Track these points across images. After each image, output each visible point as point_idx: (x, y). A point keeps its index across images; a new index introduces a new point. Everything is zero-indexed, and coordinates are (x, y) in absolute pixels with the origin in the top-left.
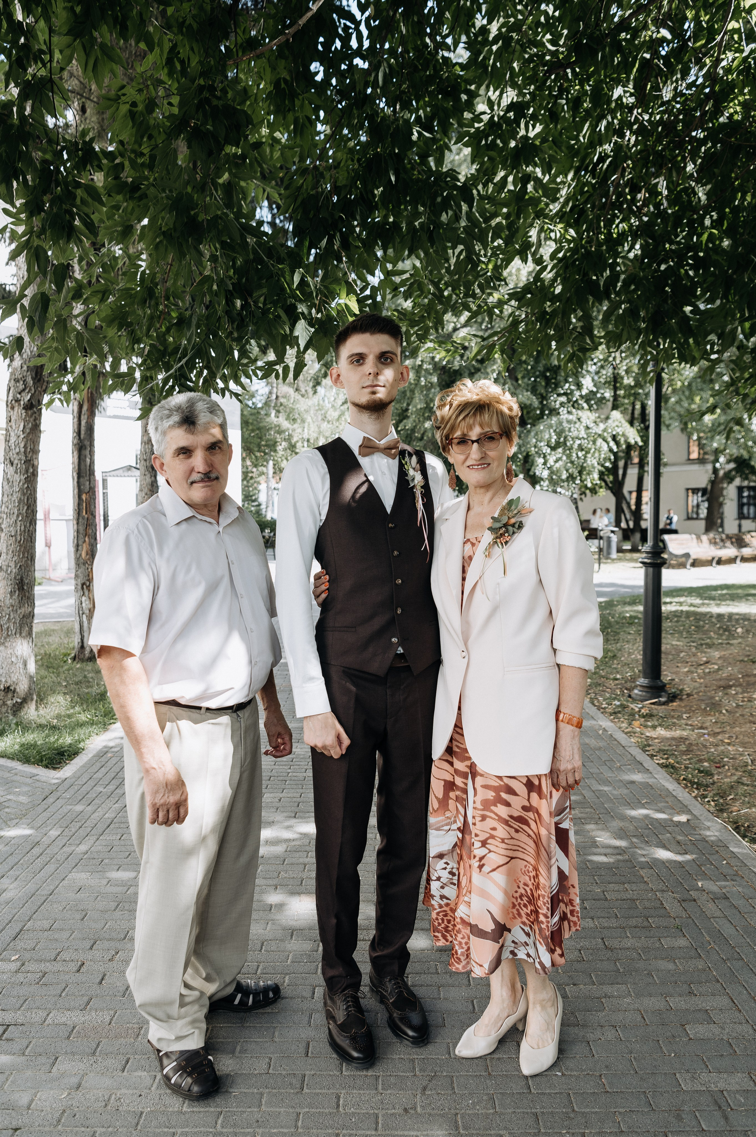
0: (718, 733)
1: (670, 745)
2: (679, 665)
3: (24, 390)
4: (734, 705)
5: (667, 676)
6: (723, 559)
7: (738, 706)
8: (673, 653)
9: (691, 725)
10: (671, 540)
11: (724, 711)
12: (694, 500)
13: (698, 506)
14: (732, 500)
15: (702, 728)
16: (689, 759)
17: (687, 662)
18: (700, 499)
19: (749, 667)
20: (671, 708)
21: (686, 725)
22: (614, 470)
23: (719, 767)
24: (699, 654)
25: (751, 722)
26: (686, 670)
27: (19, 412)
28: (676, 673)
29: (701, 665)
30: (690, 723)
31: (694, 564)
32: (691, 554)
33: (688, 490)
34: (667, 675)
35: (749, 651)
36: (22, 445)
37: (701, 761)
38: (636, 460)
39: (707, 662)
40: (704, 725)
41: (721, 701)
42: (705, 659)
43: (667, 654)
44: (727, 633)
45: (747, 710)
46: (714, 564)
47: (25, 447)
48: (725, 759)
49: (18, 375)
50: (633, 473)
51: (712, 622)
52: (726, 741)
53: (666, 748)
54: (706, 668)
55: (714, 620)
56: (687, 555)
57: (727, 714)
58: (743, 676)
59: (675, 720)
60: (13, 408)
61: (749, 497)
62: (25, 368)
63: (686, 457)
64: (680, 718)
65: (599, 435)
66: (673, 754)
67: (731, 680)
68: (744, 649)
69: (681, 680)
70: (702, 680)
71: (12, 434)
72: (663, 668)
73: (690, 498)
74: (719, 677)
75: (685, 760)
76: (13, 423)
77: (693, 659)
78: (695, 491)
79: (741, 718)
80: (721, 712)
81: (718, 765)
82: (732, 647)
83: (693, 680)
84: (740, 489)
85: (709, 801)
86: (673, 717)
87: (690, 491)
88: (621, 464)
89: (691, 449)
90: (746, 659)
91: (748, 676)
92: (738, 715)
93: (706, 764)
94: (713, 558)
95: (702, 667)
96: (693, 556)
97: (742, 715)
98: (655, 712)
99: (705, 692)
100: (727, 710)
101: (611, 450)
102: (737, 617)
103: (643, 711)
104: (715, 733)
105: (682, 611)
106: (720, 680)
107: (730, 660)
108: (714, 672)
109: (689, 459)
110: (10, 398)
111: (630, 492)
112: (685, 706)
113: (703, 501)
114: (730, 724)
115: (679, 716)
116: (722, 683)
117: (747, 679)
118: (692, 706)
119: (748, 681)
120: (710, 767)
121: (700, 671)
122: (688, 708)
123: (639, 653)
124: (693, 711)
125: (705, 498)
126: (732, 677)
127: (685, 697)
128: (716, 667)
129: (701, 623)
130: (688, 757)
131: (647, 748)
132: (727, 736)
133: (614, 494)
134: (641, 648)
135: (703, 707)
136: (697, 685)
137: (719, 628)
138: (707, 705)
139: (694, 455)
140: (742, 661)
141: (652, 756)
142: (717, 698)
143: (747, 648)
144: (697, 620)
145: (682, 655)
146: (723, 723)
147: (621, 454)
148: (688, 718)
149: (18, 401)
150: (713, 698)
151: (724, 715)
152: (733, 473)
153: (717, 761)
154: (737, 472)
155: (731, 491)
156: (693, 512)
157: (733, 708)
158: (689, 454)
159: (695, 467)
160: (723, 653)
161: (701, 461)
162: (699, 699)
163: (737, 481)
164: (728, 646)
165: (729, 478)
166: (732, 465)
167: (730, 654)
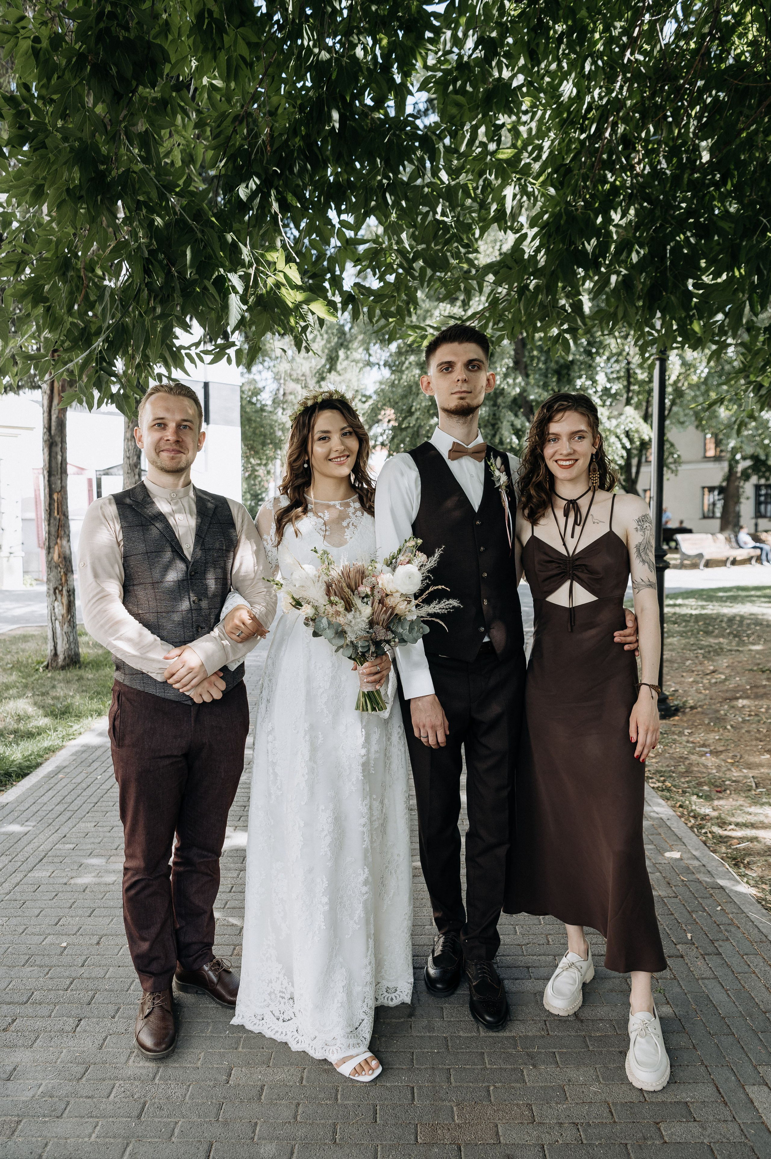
0: (721, 752)
1: (668, 766)
2: (684, 674)
4: (740, 720)
6: (738, 559)
7: (744, 721)
8: (679, 661)
9: (693, 743)
10: (684, 540)
11: (729, 727)
12: (709, 498)
13: (714, 504)
14: (748, 498)
15: (704, 745)
16: (687, 782)
17: (693, 671)
18: (716, 498)
19: (758, 676)
20: (673, 723)
21: (688, 742)
22: (627, 468)
23: (720, 792)
24: (706, 662)
25: (757, 739)
26: (691, 680)
28: (680, 683)
29: (707, 674)
30: (691, 739)
31: (708, 565)
32: (704, 554)
33: (703, 488)
34: (670, 686)
35: (759, 659)
37: (700, 784)
39: (714, 672)
40: (707, 743)
41: (726, 715)
42: (712, 668)
43: (672, 662)
44: (737, 639)
45: (754, 726)
46: (728, 564)
48: (727, 783)
50: (646, 471)
51: (722, 627)
52: (730, 761)
53: (664, 769)
54: (712, 678)
55: (724, 625)
56: (700, 556)
57: (732, 730)
58: (751, 687)
59: (676, 737)
61: (766, 495)
63: (702, 455)
64: (681, 734)
65: (612, 432)
66: (671, 776)
67: (738, 692)
68: (755, 657)
69: (685, 691)
70: (707, 692)
72: (667, 677)
73: (706, 497)
74: (725, 688)
75: (683, 783)
77: (699, 668)
78: (711, 489)
79: (747, 734)
80: (726, 728)
81: (719, 789)
82: (742, 655)
83: (698, 692)
84: (758, 487)
85: (706, 833)
86: (674, 733)
87: (706, 490)
88: (634, 461)
89: (708, 447)
90: (755, 668)
91: (756, 687)
92: (743, 731)
93: (706, 788)
94: (728, 559)
95: (709, 677)
96: (707, 556)
97: (748, 732)
99: (710, 705)
100: (732, 726)
101: (624, 448)
102: (749, 621)
104: (717, 752)
105: (691, 615)
106: (727, 691)
107: (739, 669)
108: (720, 682)
109: (705, 457)
111: (645, 491)
112: (689, 720)
113: (719, 500)
114: (734, 742)
115: (680, 732)
116: (728, 695)
117: (755, 690)
118: (695, 721)
119: (756, 693)
120: (710, 791)
121: (705, 681)
122: (690, 723)
124: (696, 726)
125: (721, 497)
126: (739, 688)
127: (688, 710)
128: (723, 677)
129: (711, 628)
130: (687, 779)
132: (731, 755)
135: (706, 722)
136: (702, 696)
137: (729, 634)
138: (711, 720)
139: (711, 453)
140: (751, 670)
142: (722, 712)
143: (757, 656)
144: (707, 625)
145: (688, 663)
146: (727, 740)
147: (635, 452)
148: (690, 734)
150: (718, 711)
151: (729, 731)
152: (750, 471)
153: (717, 783)
154: (754, 470)
155: (748, 489)
156: (709, 510)
157: (738, 723)
158: (705, 451)
159: (711, 465)
160: (731, 661)
161: (717, 459)
162: (703, 713)
163: (754, 479)
164: (738, 653)
165: (745, 475)
166: (748, 463)
167: (739, 662)
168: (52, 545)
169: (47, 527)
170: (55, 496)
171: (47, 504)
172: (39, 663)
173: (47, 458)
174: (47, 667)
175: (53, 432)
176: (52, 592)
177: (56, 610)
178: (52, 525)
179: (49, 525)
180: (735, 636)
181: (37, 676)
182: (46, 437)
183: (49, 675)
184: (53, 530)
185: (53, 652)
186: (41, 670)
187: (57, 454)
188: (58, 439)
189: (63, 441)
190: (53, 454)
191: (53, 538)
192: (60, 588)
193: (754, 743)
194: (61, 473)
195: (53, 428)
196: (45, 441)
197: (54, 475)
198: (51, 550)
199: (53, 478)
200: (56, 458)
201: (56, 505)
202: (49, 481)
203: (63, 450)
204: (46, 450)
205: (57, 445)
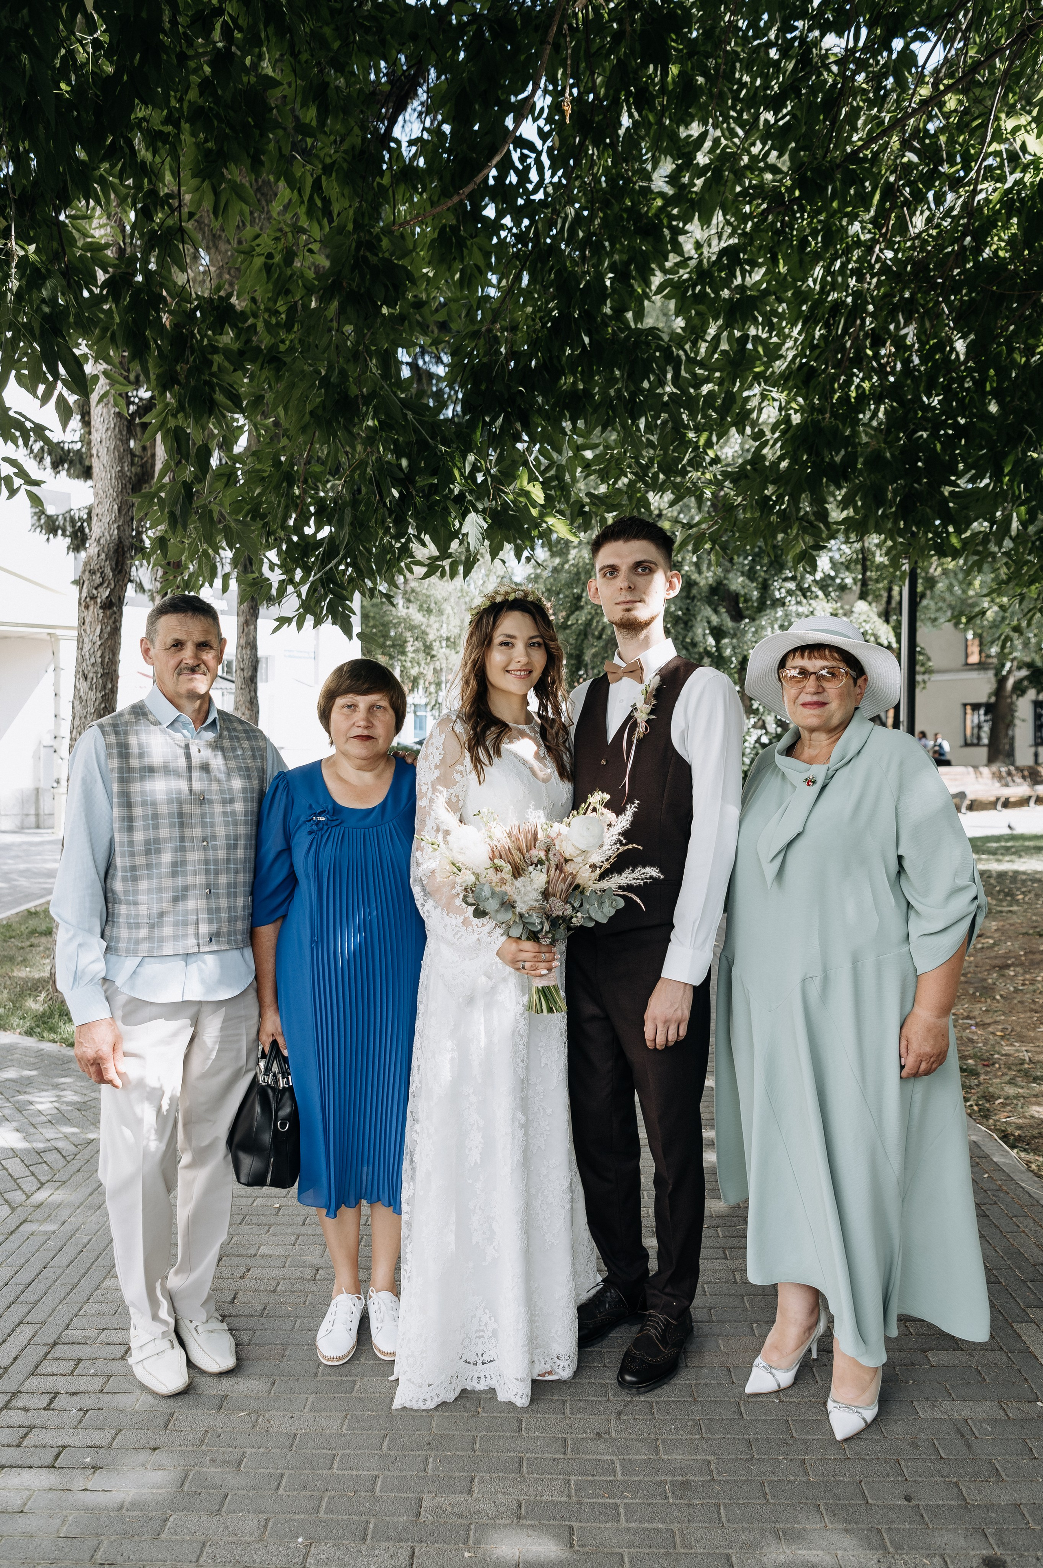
0: (989, 1024)
3: (101, 584)
4: (1012, 989)
6: (1012, 800)
7: (1016, 991)
11: (998, 997)
12: (973, 719)
13: (979, 727)
14: (1024, 721)
15: (968, 1018)
18: (982, 718)
19: (1034, 941)
23: (987, 1066)
25: (1032, 1010)
27: (95, 612)
31: (971, 808)
32: (967, 793)
33: (965, 705)
35: (1036, 921)
36: (99, 654)
40: (972, 1015)
41: (994, 984)
44: (1007, 899)
45: (1028, 996)
46: (999, 807)
47: (102, 656)
48: (996, 1056)
49: (94, 565)
55: (992, 881)
56: (962, 795)
57: (1002, 1001)
58: (1026, 953)
60: (87, 607)
62: (103, 556)
63: (963, 661)
67: (1010, 958)
68: (1030, 919)
71: (86, 640)
73: (969, 717)
74: (993, 954)
76: (87, 626)
78: (976, 707)
79: (1019, 1005)
80: (994, 998)
81: (986, 1062)
82: (1014, 916)
84: (1037, 705)
85: (971, 1106)
87: (969, 708)
89: (970, 650)
90: (1031, 932)
91: (1032, 952)
92: (1016, 1001)
93: (971, 1062)
94: (998, 799)
96: (971, 796)
97: (1021, 1002)
99: (975, 973)
100: (1001, 996)
102: (1024, 877)
104: (984, 1025)
106: (996, 957)
107: (1010, 933)
108: (988, 948)
109: (967, 664)
110: (84, 594)
113: (986, 721)
114: (1004, 1013)
116: (998, 962)
117: (1031, 956)
119: (1032, 960)
120: (976, 1065)
125: (988, 717)
126: (1011, 954)
128: (991, 941)
132: (1000, 1027)
135: (971, 990)
137: (999, 892)
138: (977, 988)
139: (974, 659)
140: (1026, 934)
142: (990, 981)
143: (1034, 918)
146: (996, 1011)
149: (93, 598)
150: (985, 980)
151: (998, 1001)
152: (1026, 683)
153: (984, 1057)
154: (1031, 682)
155: (1024, 708)
156: (972, 734)
157: (1009, 993)
158: (967, 656)
159: (974, 675)
160: (1001, 923)
161: (981, 666)
162: (966, 982)
163: (1031, 694)
164: (1009, 915)
165: (1019, 689)
166: (1024, 673)
167: (1011, 925)
180: (1007, 895)
193: (1028, 1014)
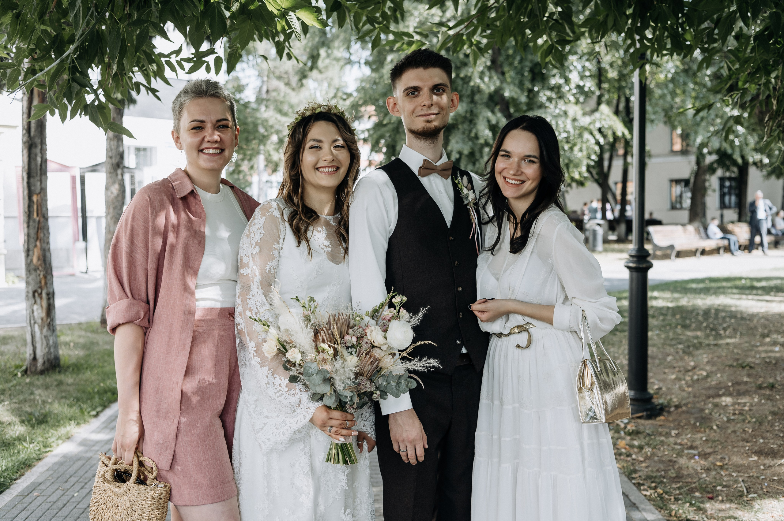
0: (710, 454)
1: (658, 471)
2: (666, 371)
4: (725, 419)
5: (654, 385)
6: (707, 250)
7: (729, 420)
8: (660, 356)
9: (680, 444)
11: (715, 427)
12: (677, 190)
13: (682, 196)
14: (714, 190)
15: (692, 447)
16: (679, 488)
17: (674, 368)
18: (683, 190)
19: (738, 373)
20: (659, 423)
21: (676, 444)
22: (600, 162)
23: (712, 498)
24: (686, 358)
25: (744, 440)
26: (673, 377)
28: (663, 380)
29: (689, 371)
30: (679, 441)
31: (679, 255)
32: (675, 246)
33: (671, 180)
35: (738, 354)
37: (692, 491)
38: (621, 152)
39: (694, 368)
40: (695, 444)
41: (711, 414)
42: (692, 364)
43: (654, 358)
44: (714, 333)
45: (739, 425)
46: (698, 255)
48: (719, 488)
50: (618, 165)
51: (699, 321)
52: (718, 464)
53: (654, 474)
54: (694, 374)
56: (672, 247)
57: (718, 431)
58: (733, 384)
59: (663, 438)
61: (730, 187)
63: (670, 149)
64: (668, 435)
65: (586, 129)
66: (662, 482)
67: (720, 389)
68: (733, 351)
69: (668, 389)
70: (690, 389)
72: (650, 374)
73: (674, 189)
74: (708, 385)
75: (675, 489)
77: (680, 364)
78: (678, 182)
79: (733, 435)
80: (711, 428)
81: (710, 495)
82: (720, 350)
83: (681, 389)
84: (722, 180)
86: (661, 434)
87: (673, 182)
88: (607, 156)
89: (675, 141)
90: (735, 364)
91: (738, 383)
92: (729, 431)
93: (697, 494)
94: (697, 249)
95: (690, 373)
96: (678, 248)
97: (734, 432)
98: (641, 428)
99: (694, 403)
100: (717, 426)
101: (598, 143)
103: (629, 427)
104: (705, 454)
105: (668, 308)
106: (709, 388)
107: (719, 365)
108: (702, 379)
109: (673, 151)
111: (616, 183)
112: (674, 421)
113: (686, 192)
114: (721, 443)
115: (667, 433)
116: (711, 392)
117: (737, 387)
118: (681, 421)
119: (738, 390)
120: (702, 497)
121: (688, 378)
122: (676, 423)
123: (624, 357)
124: (683, 427)
125: (688, 189)
126: (722, 385)
127: (672, 409)
128: (705, 374)
129: (688, 322)
130: (678, 485)
131: (634, 475)
132: (719, 457)
133: (600, 185)
134: (626, 352)
135: (692, 422)
136: (685, 394)
137: (706, 327)
138: (696, 419)
139: (678, 147)
140: (731, 366)
141: (638, 485)
142: (707, 411)
143: (736, 350)
144: (684, 318)
145: (669, 358)
146: (714, 441)
147: (607, 147)
148: (677, 435)
150: (702, 410)
151: (715, 431)
152: (715, 165)
153: (709, 489)
154: (719, 164)
155: (714, 181)
156: (677, 201)
157: (723, 422)
158: (672, 145)
159: (679, 159)
160: (710, 356)
161: (684, 152)
162: (687, 412)
163: (720, 172)
164: (716, 348)
165: (711, 170)
166: (714, 157)
167: (719, 357)
168: (31, 247)
169: (26, 230)
170: (35, 198)
171: (26, 206)
172: (18, 367)
173: (26, 160)
174: (25, 372)
175: (32, 134)
176: (31, 295)
177: (36, 314)
178: (31, 227)
179: (28, 227)
180: (712, 330)
181: (15, 382)
182: (25, 139)
183: (28, 380)
184: (32, 232)
185: (32, 356)
186: (19, 375)
187: (36, 155)
188: (38, 141)
189: (43, 142)
190: (33, 156)
191: (32, 240)
192: (40, 291)
193: (741, 444)
194: (41, 175)
195: (33, 129)
196: (24, 143)
197: (33, 177)
198: (31, 253)
199: (32, 180)
200: (35, 160)
201: (35, 207)
202: (28, 183)
203: (43, 151)
204: (25, 151)
205: (36, 146)
